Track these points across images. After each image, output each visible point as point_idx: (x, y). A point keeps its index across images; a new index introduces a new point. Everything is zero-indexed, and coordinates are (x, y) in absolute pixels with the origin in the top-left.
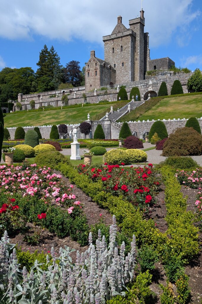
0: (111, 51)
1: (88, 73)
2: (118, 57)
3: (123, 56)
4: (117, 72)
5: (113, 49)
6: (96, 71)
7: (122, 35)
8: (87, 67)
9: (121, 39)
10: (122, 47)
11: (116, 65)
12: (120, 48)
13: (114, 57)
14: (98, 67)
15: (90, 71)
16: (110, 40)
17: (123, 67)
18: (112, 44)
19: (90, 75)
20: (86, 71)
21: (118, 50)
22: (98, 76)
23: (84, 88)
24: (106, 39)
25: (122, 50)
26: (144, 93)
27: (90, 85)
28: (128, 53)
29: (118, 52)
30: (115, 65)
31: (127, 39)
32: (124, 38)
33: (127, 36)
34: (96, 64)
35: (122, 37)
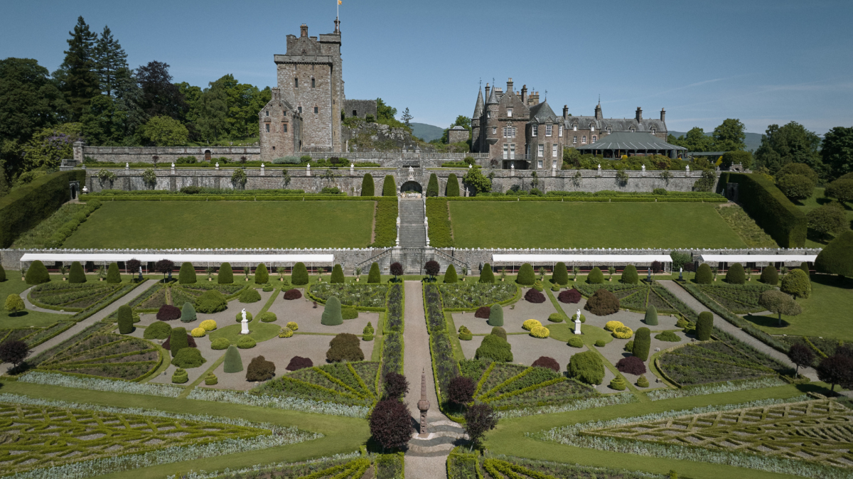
0: (291, 83)
1: (268, 125)
2: (307, 96)
3: (315, 97)
4: (306, 122)
5: (296, 79)
6: (285, 125)
7: (314, 61)
8: (265, 114)
9: (311, 66)
10: (313, 80)
11: (303, 108)
12: (310, 81)
13: (297, 93)
14: (289, 118)
15: (272, 123)
16: (290, 63)
17: (317, 116)
18: (293, 71)
19: (271, 129)
20: (263, 120)
21: (306, 85)
22: (289, 134)
23: (258, 151)
24: (280, 59)
25: (313, 86)
26: (402, 184)
27: (271, 147)
28: (326, 93)
29: (305, 88)
30: (300, 108)
31: (324, 69)
32: (317, 66)
33: (324, 64)
34: (285, 112)
35: (313, 64)
